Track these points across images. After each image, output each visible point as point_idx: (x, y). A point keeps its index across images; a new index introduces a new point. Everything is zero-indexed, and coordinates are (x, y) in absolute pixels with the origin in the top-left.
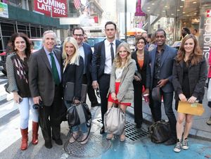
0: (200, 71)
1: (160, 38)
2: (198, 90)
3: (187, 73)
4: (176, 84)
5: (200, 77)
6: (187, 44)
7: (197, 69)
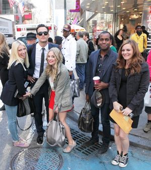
0: (140, 82)
1: (104, 42)
2: (135, 102)
3: (126, 82)
4: (113, 91)
5: (139, 88)
6: (124, 50)
7: (138, 78)
